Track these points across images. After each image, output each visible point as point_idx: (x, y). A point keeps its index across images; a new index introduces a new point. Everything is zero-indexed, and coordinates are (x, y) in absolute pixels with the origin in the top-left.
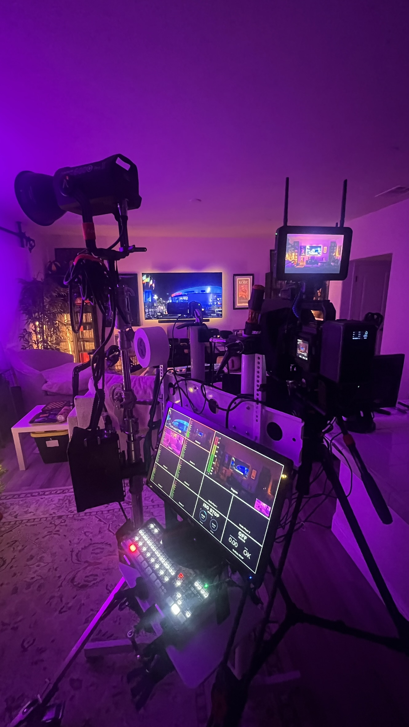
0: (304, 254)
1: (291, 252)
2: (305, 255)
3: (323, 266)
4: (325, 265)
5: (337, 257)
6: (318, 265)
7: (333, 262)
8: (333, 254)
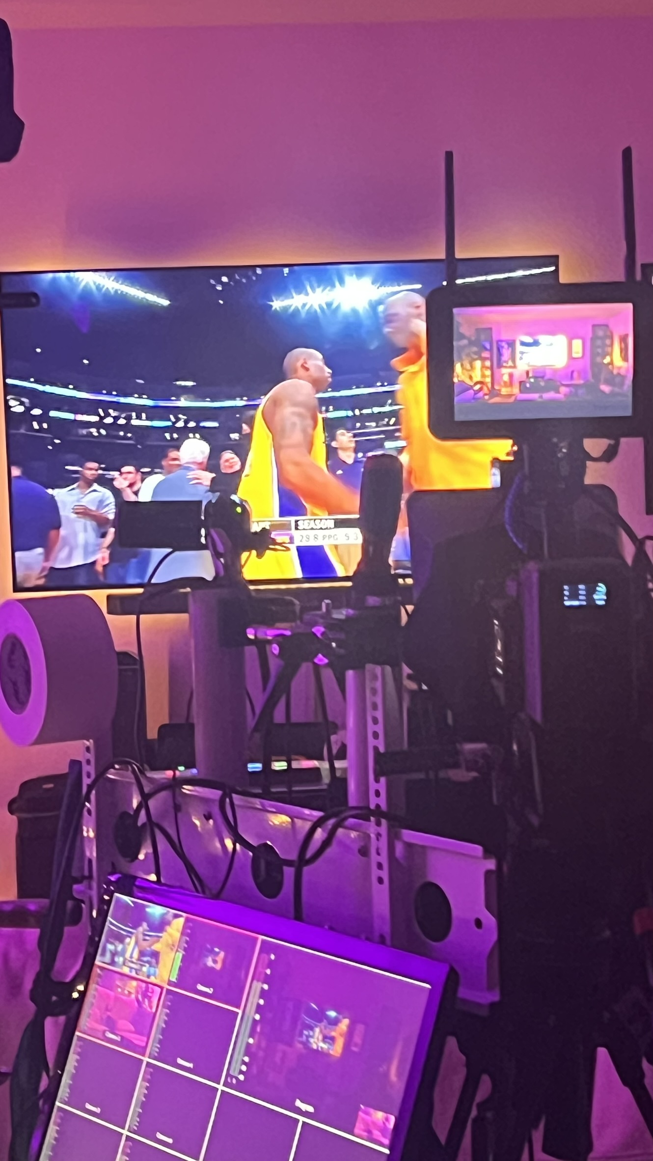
0: (510, 363)
1: (470, 359)
2: (514, 367)
3: (576, 394)
4: (580, 392)
5: (619, 368)
6: (558, 392)
7: (608, 382)
8: (604, 358)
